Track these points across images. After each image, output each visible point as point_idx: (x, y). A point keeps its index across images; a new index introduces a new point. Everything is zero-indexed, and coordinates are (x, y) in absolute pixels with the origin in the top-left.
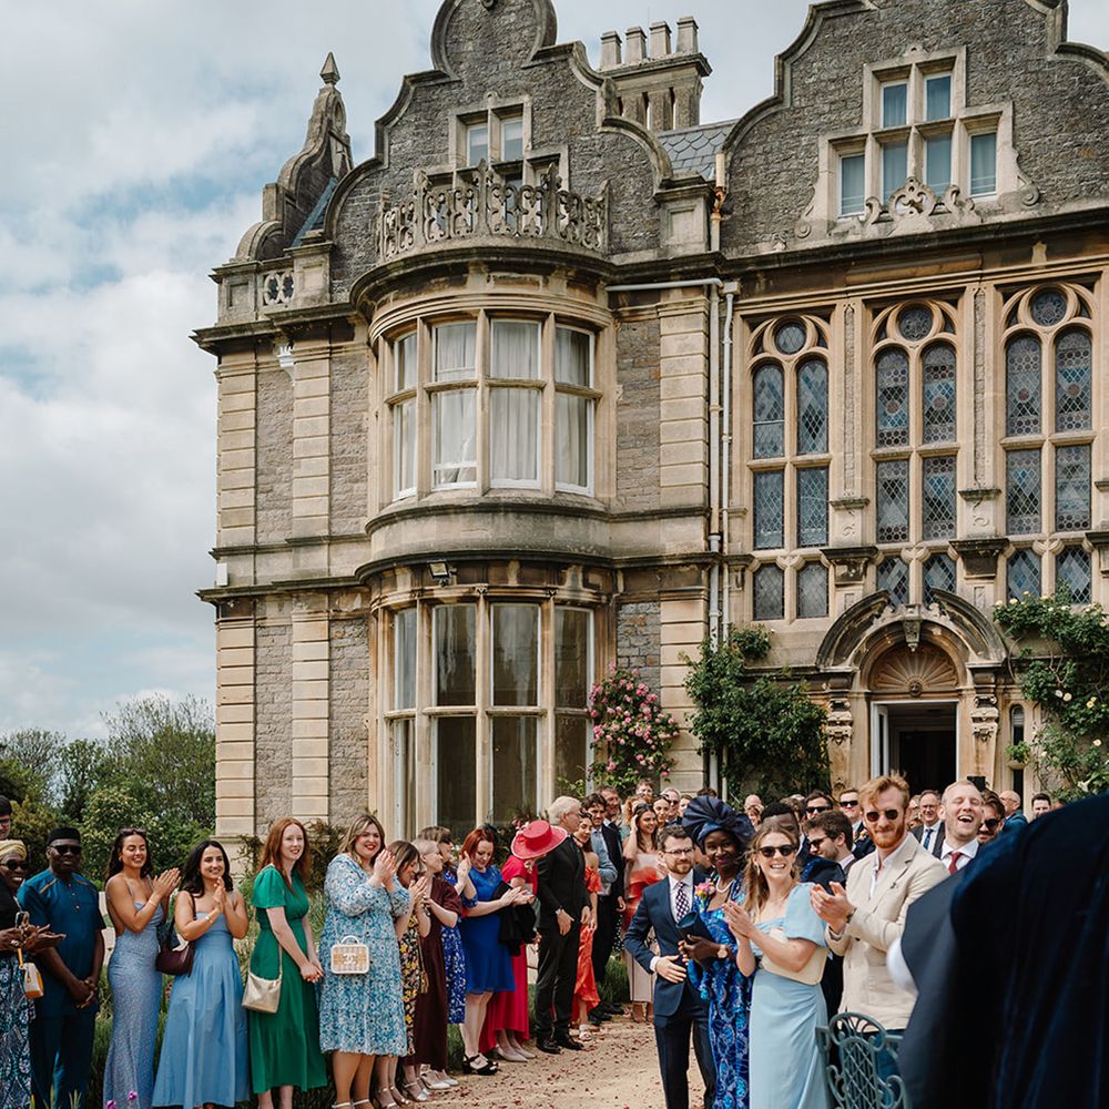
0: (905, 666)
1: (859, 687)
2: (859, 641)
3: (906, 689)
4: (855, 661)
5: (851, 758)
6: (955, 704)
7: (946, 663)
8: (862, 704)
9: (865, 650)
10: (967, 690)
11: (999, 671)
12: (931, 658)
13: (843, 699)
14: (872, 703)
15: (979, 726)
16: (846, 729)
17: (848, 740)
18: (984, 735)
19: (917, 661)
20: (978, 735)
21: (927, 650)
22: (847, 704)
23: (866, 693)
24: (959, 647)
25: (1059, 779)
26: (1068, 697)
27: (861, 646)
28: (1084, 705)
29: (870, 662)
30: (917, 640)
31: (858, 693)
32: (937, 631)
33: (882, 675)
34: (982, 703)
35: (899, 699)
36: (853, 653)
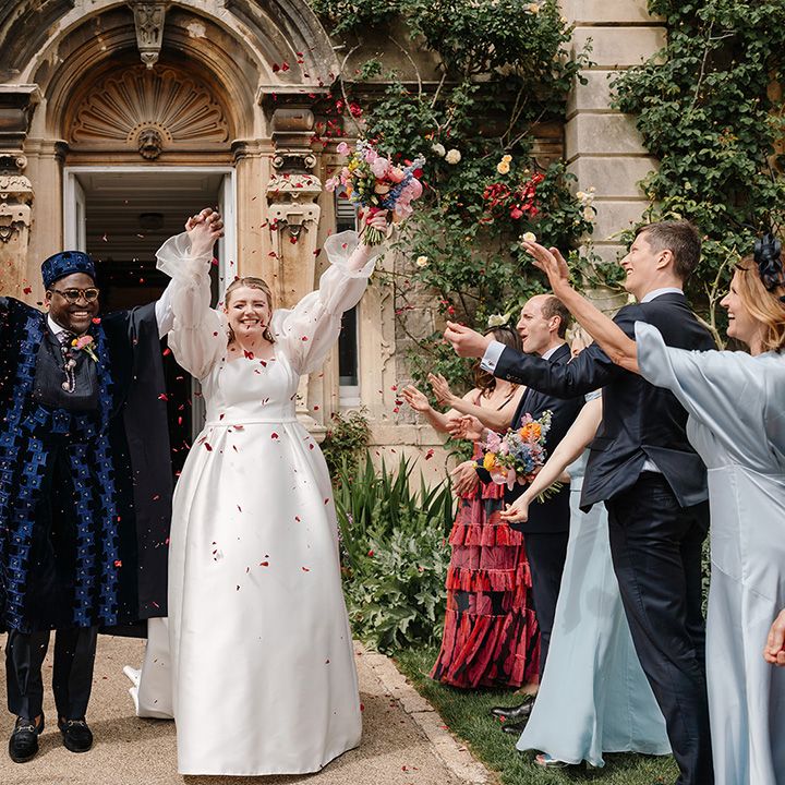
0: (128, 102)
1: (42, 131)
2: (47, 37)
3: (132, 144)
4: (38, 77)
5: (28, 271)
6: (223, 177)
7: (206, 101)
8: (51, 164)
9: (56, 59)
10: (257, 143)
11: (324, 105)
12: (176, 88)
13: (15, 151)
14: (67, 170)
15: (281, 210)
16: (19, 211)
17: (25, 233)
18: (294, 227)
19: (150, 96)
20: (280, 226)
21: (170, 73)
22: (23, 160)
23: (58, 144)
24: (240, 61)
25: (427, 317)
26: (454, 156)
27: (48, 50)
28: (488, 171)
29: (65, 84)
30: (159, 45)
31: (43, 144)
32: (196, 30)
33: (85, 119)
34: (289, 165)
35: (117, 163)
36: (34, 61)
